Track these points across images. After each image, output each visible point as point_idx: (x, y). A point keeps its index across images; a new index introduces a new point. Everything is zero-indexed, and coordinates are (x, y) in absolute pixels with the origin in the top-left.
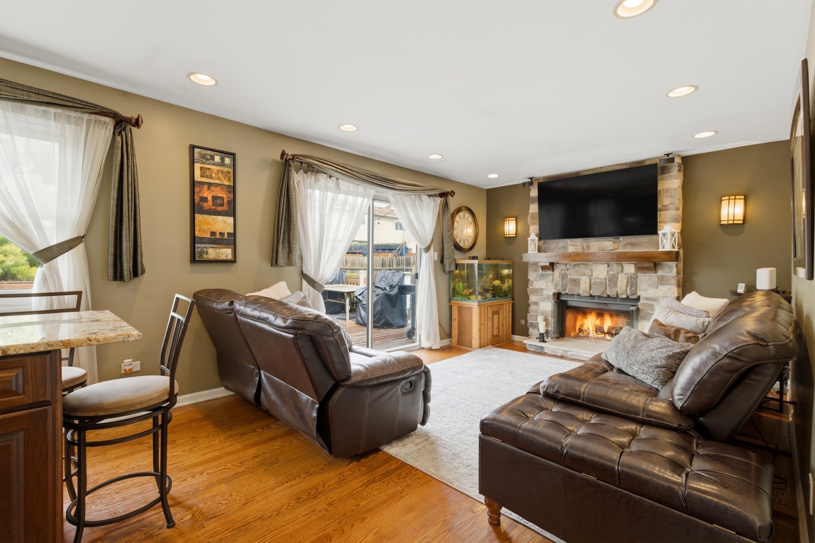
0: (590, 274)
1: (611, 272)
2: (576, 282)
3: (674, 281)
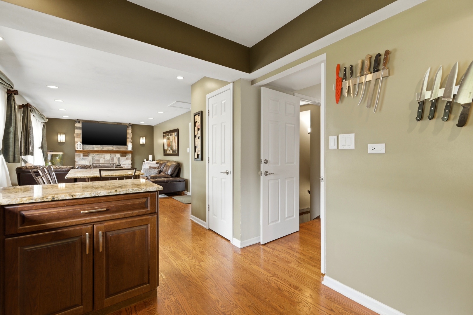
0: (104, 157)
1: (112, 157)
3: (131, 159)
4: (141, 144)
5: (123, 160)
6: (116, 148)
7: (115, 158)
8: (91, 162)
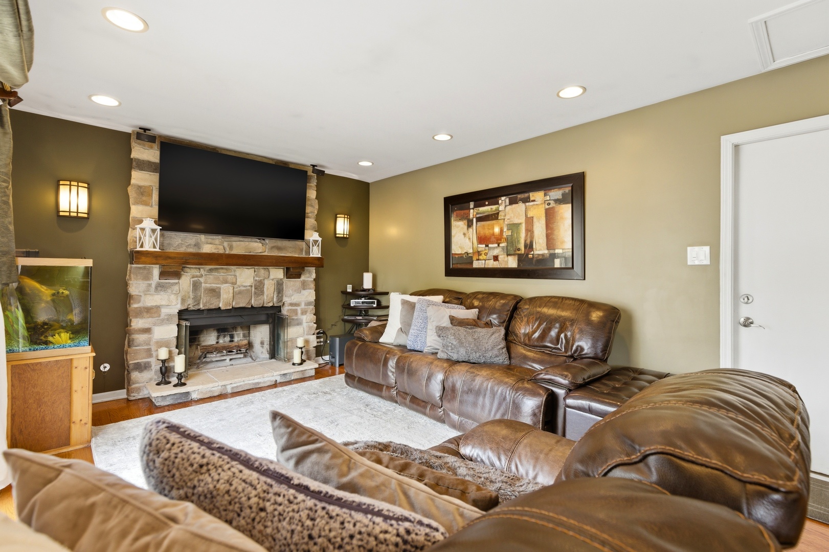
0: (234, 281)
1: (257, 279)
2: (215, 293)
3: (313, 285)
4: (337, 235)
5: (292, 290)
6: (272, 248)
7: (266, 282)
8: (189, 297)
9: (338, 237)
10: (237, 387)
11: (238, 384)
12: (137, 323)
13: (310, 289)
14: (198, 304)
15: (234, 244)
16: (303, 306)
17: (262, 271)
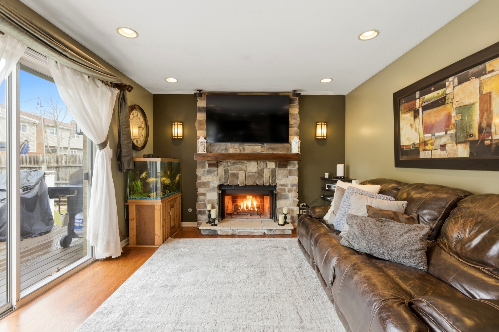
0: (246, 169)
1: (259, 168)
2: (235, 176)
3: (296, 173)
4: (317, 138)
5: (281, 176)
6: (269, 149)
7: (265, 170)
8: (222, 178)
9: (318, 139)
10: (241, 232)
11: (242, 231)
12: (200, 190)
13: (294, 175)
14: (227, 182)
15: (246, 147)
16: (289, 187)
17: (262, 164)
